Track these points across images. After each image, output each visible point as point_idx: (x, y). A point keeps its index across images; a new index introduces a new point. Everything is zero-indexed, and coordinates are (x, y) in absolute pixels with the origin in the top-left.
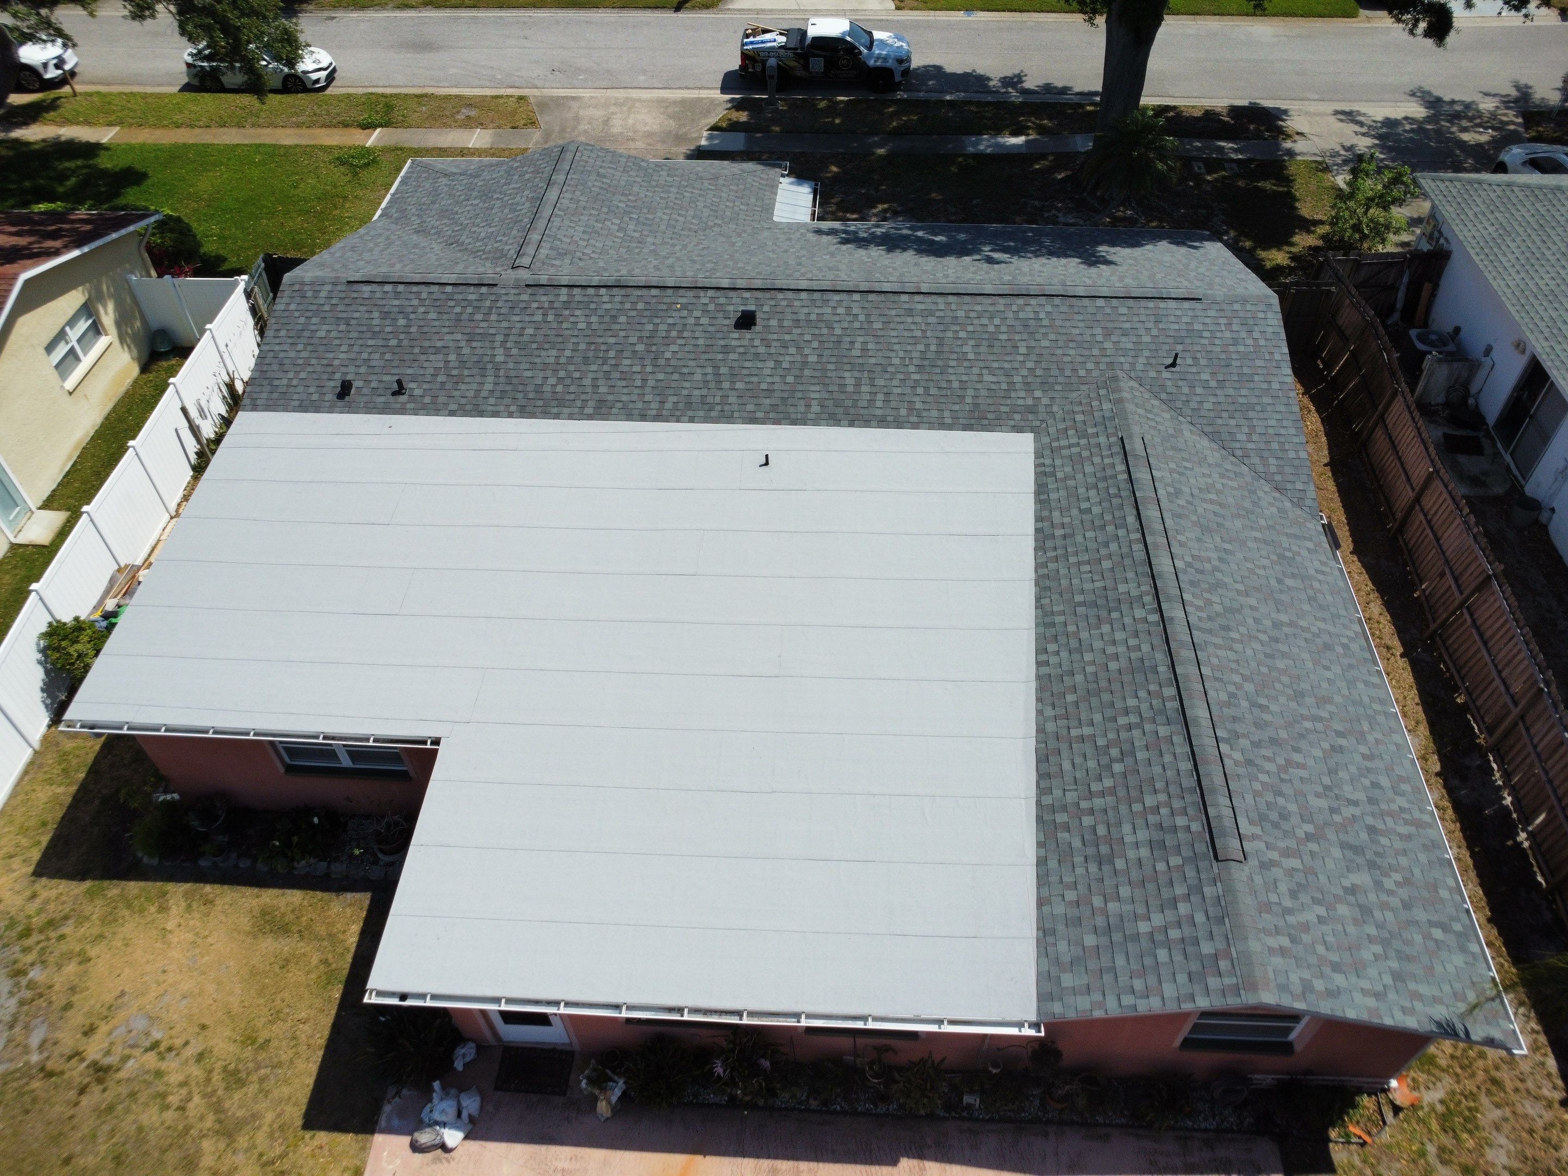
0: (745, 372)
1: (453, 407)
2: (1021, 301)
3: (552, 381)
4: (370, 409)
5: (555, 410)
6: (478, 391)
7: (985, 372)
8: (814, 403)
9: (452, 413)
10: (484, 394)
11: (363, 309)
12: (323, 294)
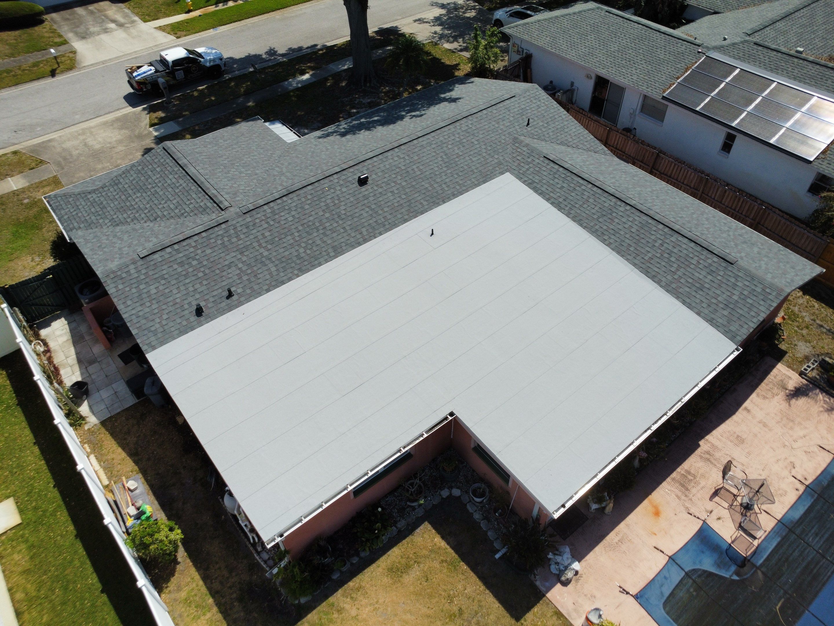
0: (383, 203)
1: (266, 287)
2: (458, 124)
3: (302, 250)
4: (222, 312)
5: (316, 262)
6: (271, 274)
7: (471, 157)
8: (422, 201)
9: (268, 291)
10: (275, 273)
11: (165, 267)
12: (133, 271)
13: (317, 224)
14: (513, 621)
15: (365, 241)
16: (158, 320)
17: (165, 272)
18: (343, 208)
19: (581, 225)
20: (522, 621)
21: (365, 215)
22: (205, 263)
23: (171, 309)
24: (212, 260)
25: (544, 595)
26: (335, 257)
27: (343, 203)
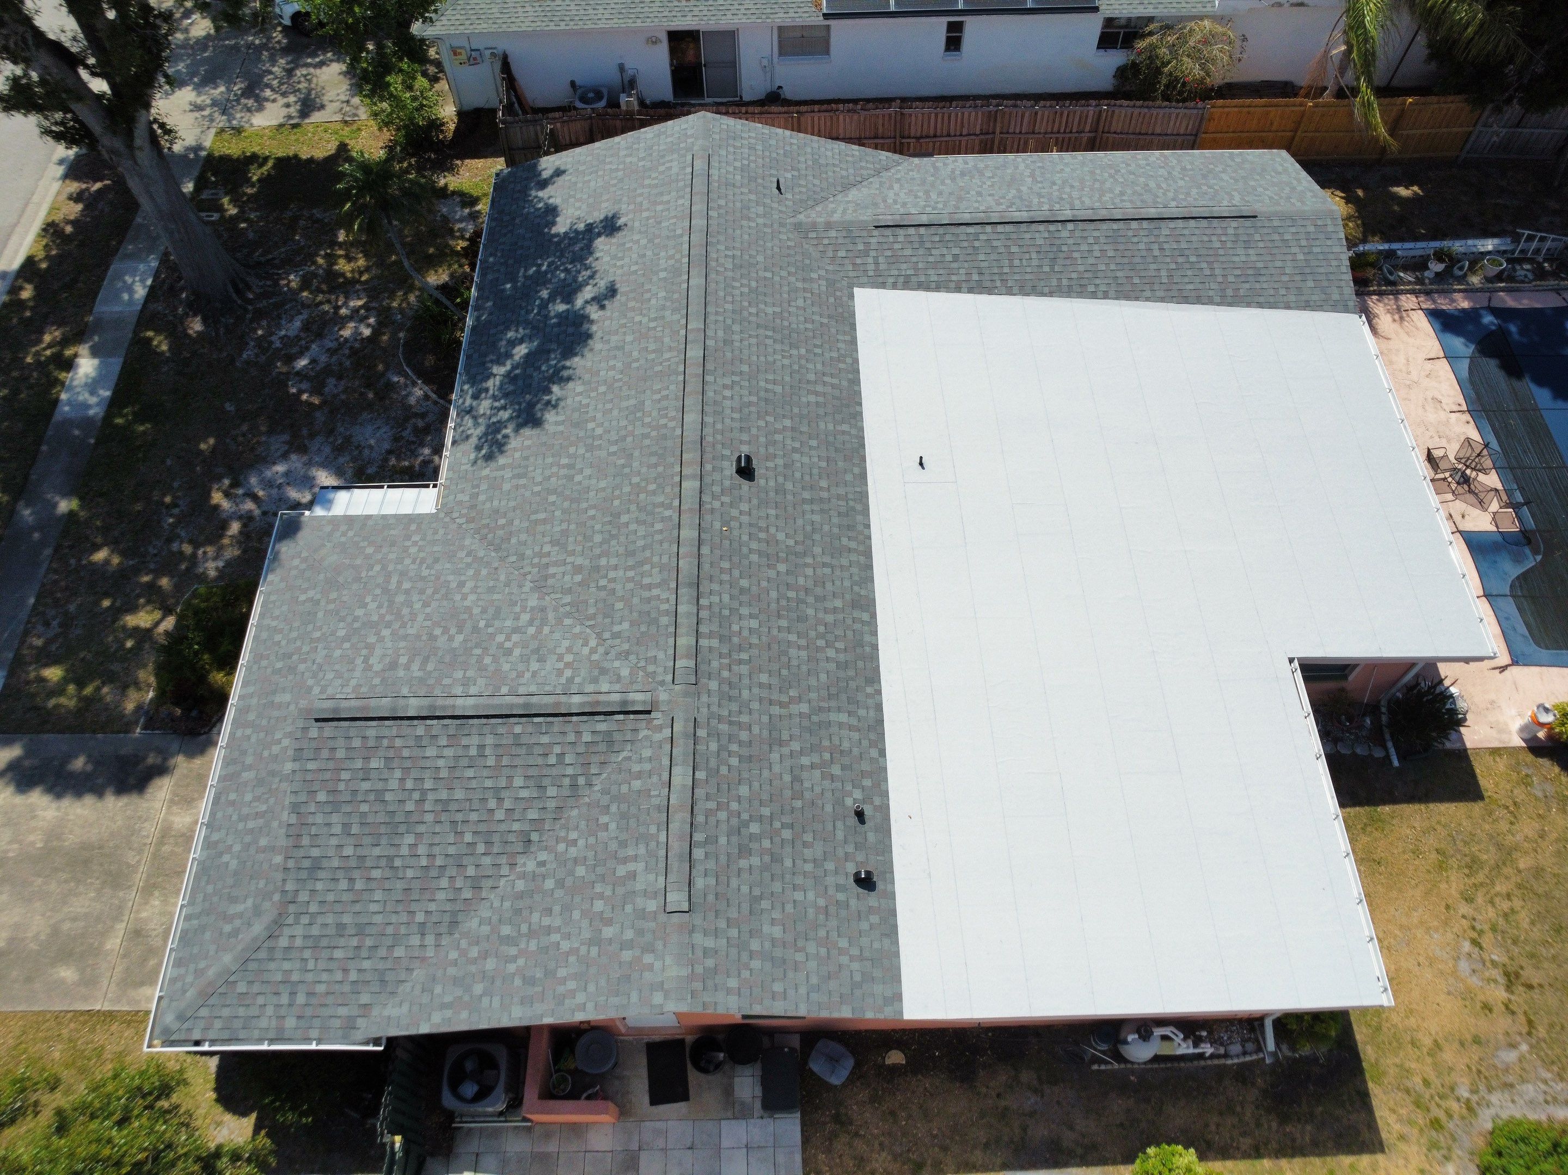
0: (807, 478)
1: (874, 753)
2: (713, 264)
3: (831, 653)
4: (885, 848)
5: (868, 649)
6: (851, 728)
7: (793, 304)
8: (839, 428)
9: (882, 753)
10: (853, 721)
11: (734, 882)
12: (710, 943)
13: (791, 594)
14: (1481, 804)
15: (868, 554)
16: (844, 960)
17: (745, 889)
18: (781, 536)
19: (1042, 294)
20: (1486, 794)
21: (817, 518)
22: (766, 811)
23: (833, 923)
24: (765, 797)
25: (1465, 750)
26: (874, 616)
27: (772, 530)
